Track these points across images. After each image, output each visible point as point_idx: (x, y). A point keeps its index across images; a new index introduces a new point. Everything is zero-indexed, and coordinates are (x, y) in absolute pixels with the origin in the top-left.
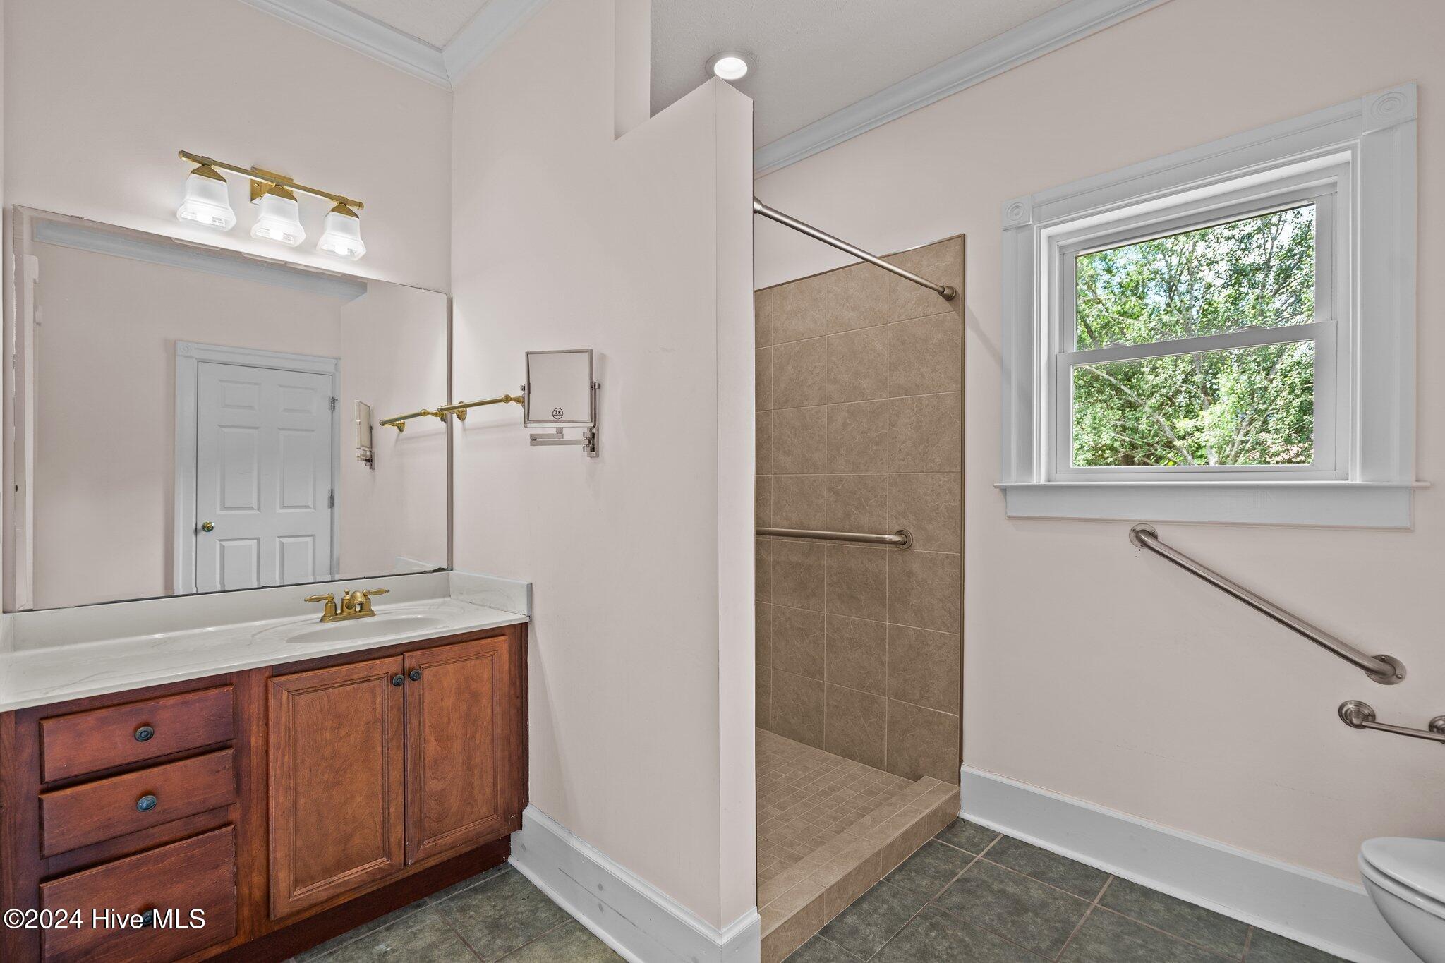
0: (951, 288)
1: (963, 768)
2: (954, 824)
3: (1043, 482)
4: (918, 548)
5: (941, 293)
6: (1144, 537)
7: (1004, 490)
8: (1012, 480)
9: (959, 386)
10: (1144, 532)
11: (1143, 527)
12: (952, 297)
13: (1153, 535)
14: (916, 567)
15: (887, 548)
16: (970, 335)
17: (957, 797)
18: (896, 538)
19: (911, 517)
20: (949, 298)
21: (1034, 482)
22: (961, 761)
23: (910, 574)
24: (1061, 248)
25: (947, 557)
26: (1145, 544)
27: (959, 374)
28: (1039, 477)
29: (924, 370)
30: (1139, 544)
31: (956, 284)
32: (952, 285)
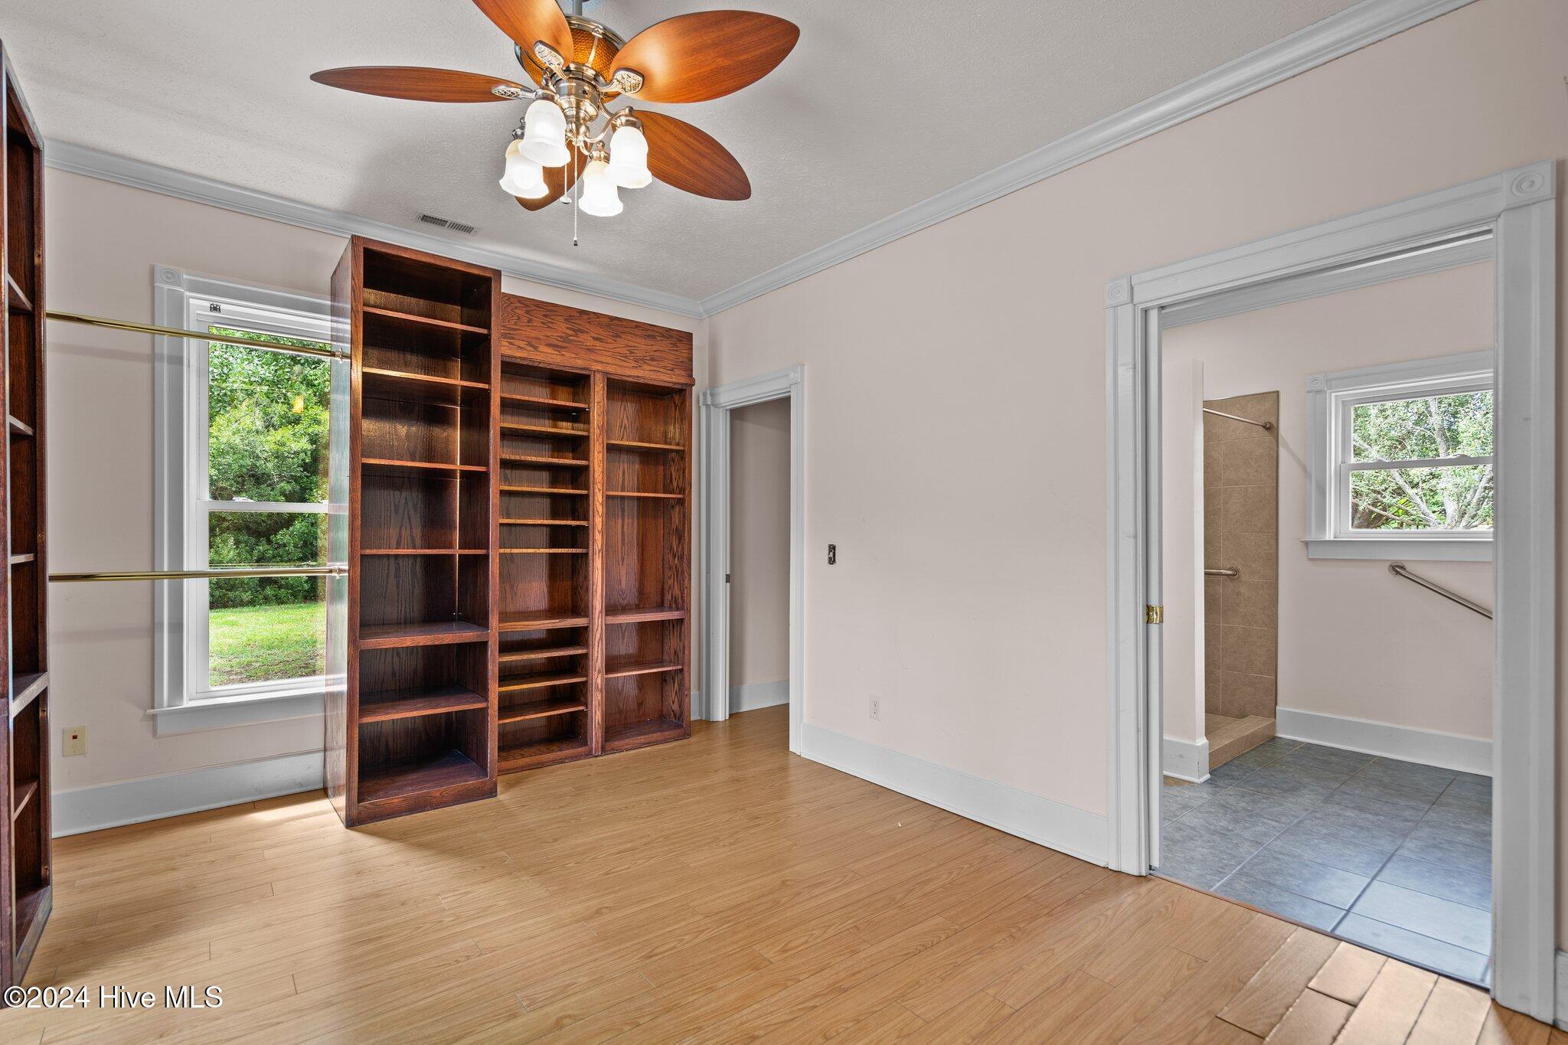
0: (1269, 423)
1: (1278, 708)
2: (1274, 738)
3: (1332, 539)
4: (1244, 578)
5: (1264, 427)
6: (1397, 569)
7: (1307, 544)
8: (1313, 536)
9: (1275, 481)
10: (1397, 566)
11: (1397, 564)
12: (1271, 428)
13: (1402, 568)
14: (1243, 590)
15: (1222, 578)
16: (1282, 452)
17: (1274, 724)
18: (1230, 572)
19: (1240, 560)
20: (1268, 429)
21: (1327, 539)
22: (1276, 704)
23: (1239, 594)
24: (1343, 401)
25: (1266, 583)
26: (1398, 573)
27: (1275, 474)
28: (1329, 536)
29: (1249, 470)
30: (1395, 573)
31: (1273, 420)
32: (1270, 421)
